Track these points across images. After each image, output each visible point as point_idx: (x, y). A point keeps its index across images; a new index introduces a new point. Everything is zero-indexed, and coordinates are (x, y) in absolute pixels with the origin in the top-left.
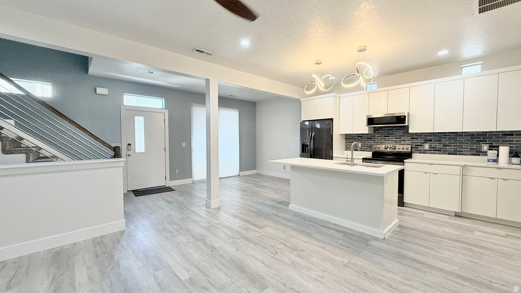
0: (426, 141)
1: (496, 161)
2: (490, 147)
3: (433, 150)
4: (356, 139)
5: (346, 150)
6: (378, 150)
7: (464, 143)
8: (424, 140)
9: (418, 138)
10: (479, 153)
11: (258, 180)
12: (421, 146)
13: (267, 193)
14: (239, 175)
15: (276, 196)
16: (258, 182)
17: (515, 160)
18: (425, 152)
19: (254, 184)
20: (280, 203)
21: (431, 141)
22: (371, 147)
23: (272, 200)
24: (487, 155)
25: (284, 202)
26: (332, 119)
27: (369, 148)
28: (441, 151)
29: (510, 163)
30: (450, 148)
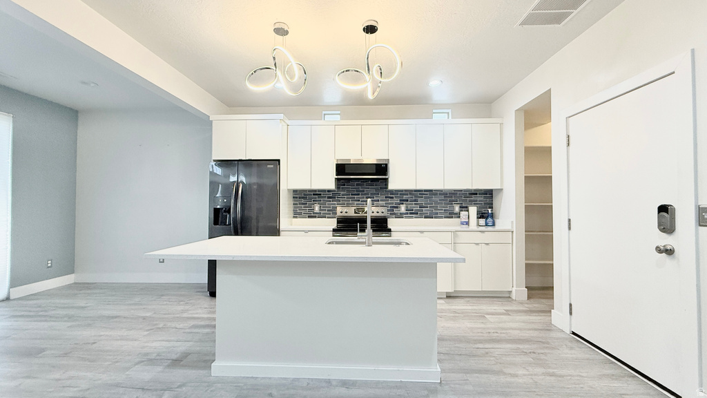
0: (402, 201)
1: (467, 223)
2: (460, 207)
3: (412, 213)
4: (310, 199)
5: (294, 217)
6: (346, 215)
7: (439, 203)
8: (400, 201)
9: (393, 198)
10: (451, 215)
11: (82, 303)
12: (397, 207)
13: (122, 338)
14: (8, 299)
15: (158, 344)
16: (83, 308)
17: (482, 221)
18: (400, 216)
19: (70, 318)
20: (177, 362)
21: (407, 201)
22: (334, 211)
23: (150, 360)
24: (459, 217)
25: (186, 355)
26: (279, 161)
27: (332, 212)
28: (417, 214)
29: (478, 225)
30: (425, 210)
